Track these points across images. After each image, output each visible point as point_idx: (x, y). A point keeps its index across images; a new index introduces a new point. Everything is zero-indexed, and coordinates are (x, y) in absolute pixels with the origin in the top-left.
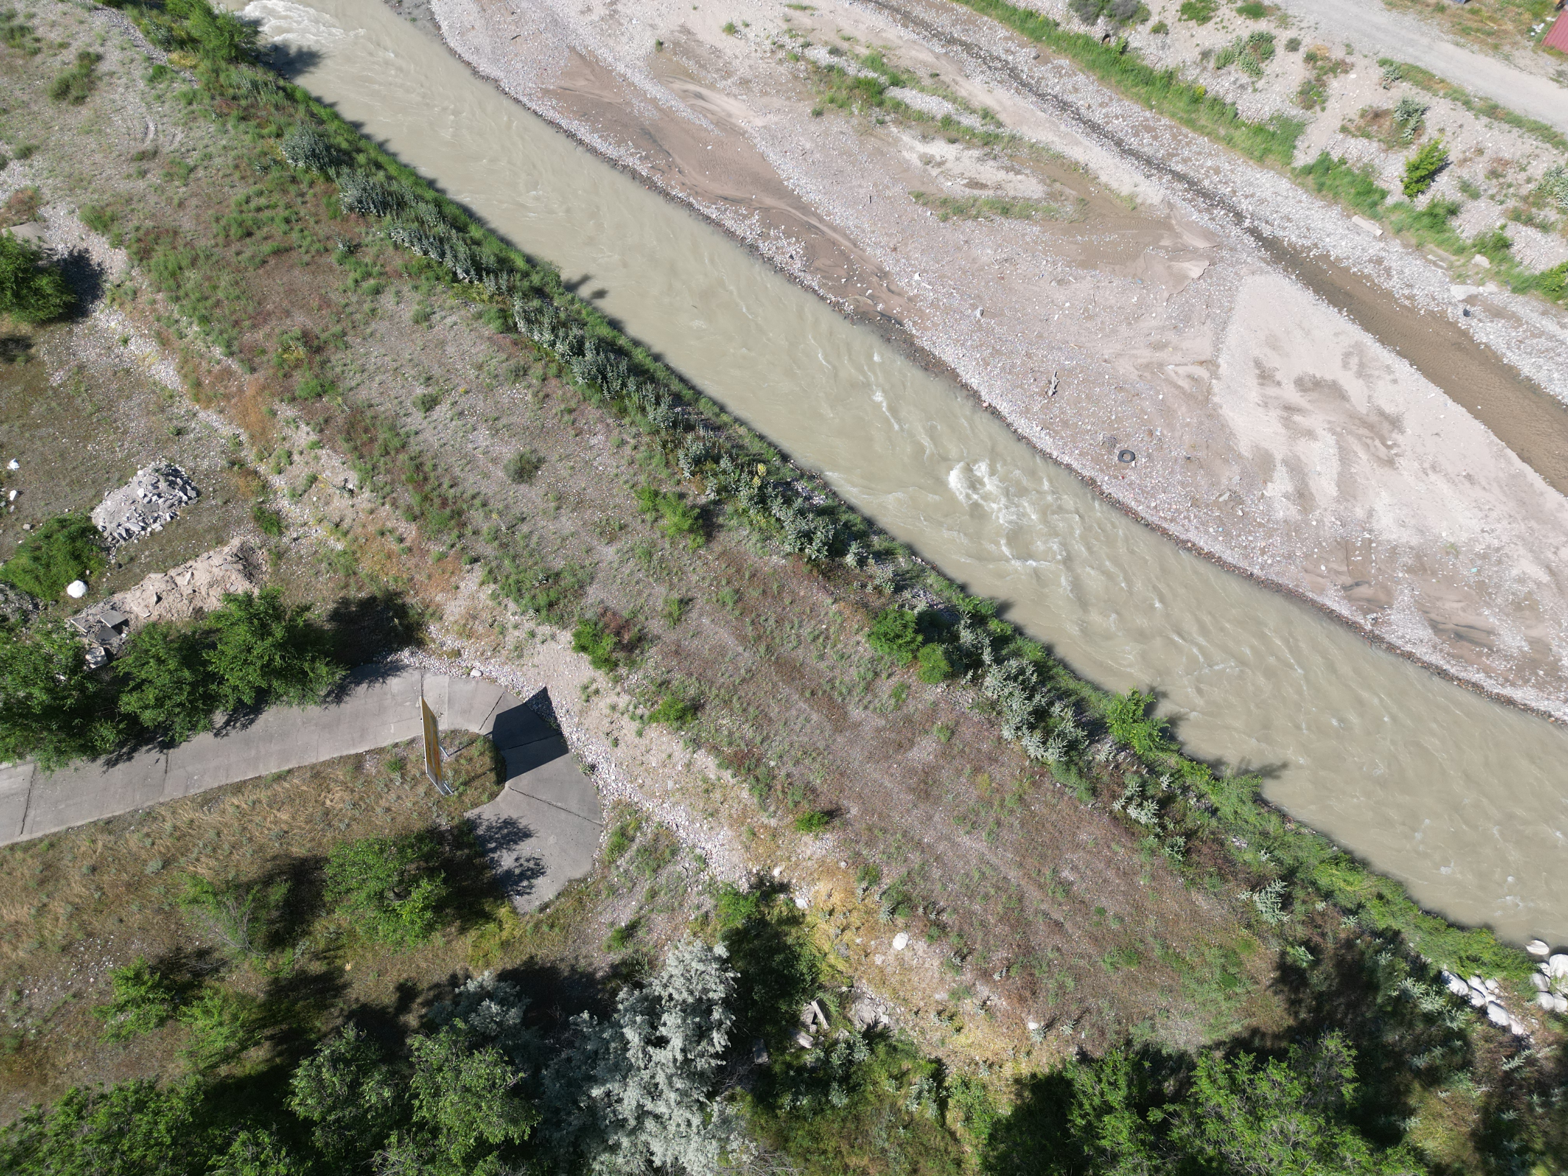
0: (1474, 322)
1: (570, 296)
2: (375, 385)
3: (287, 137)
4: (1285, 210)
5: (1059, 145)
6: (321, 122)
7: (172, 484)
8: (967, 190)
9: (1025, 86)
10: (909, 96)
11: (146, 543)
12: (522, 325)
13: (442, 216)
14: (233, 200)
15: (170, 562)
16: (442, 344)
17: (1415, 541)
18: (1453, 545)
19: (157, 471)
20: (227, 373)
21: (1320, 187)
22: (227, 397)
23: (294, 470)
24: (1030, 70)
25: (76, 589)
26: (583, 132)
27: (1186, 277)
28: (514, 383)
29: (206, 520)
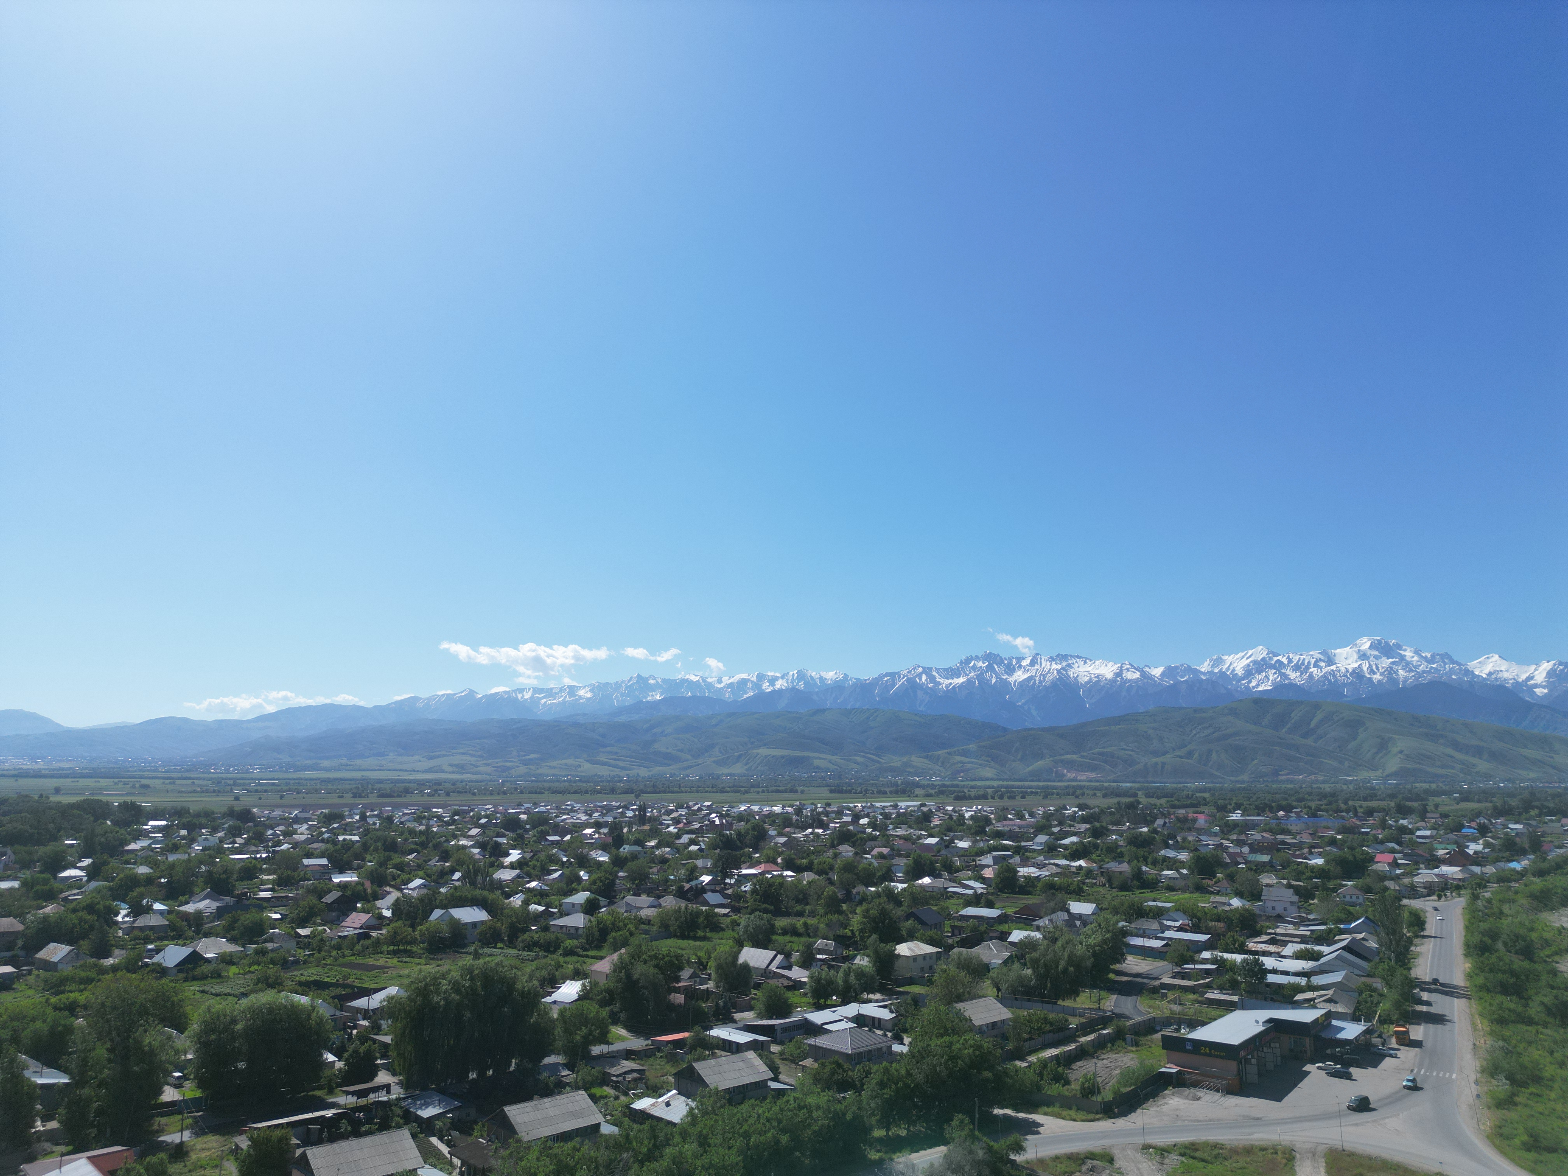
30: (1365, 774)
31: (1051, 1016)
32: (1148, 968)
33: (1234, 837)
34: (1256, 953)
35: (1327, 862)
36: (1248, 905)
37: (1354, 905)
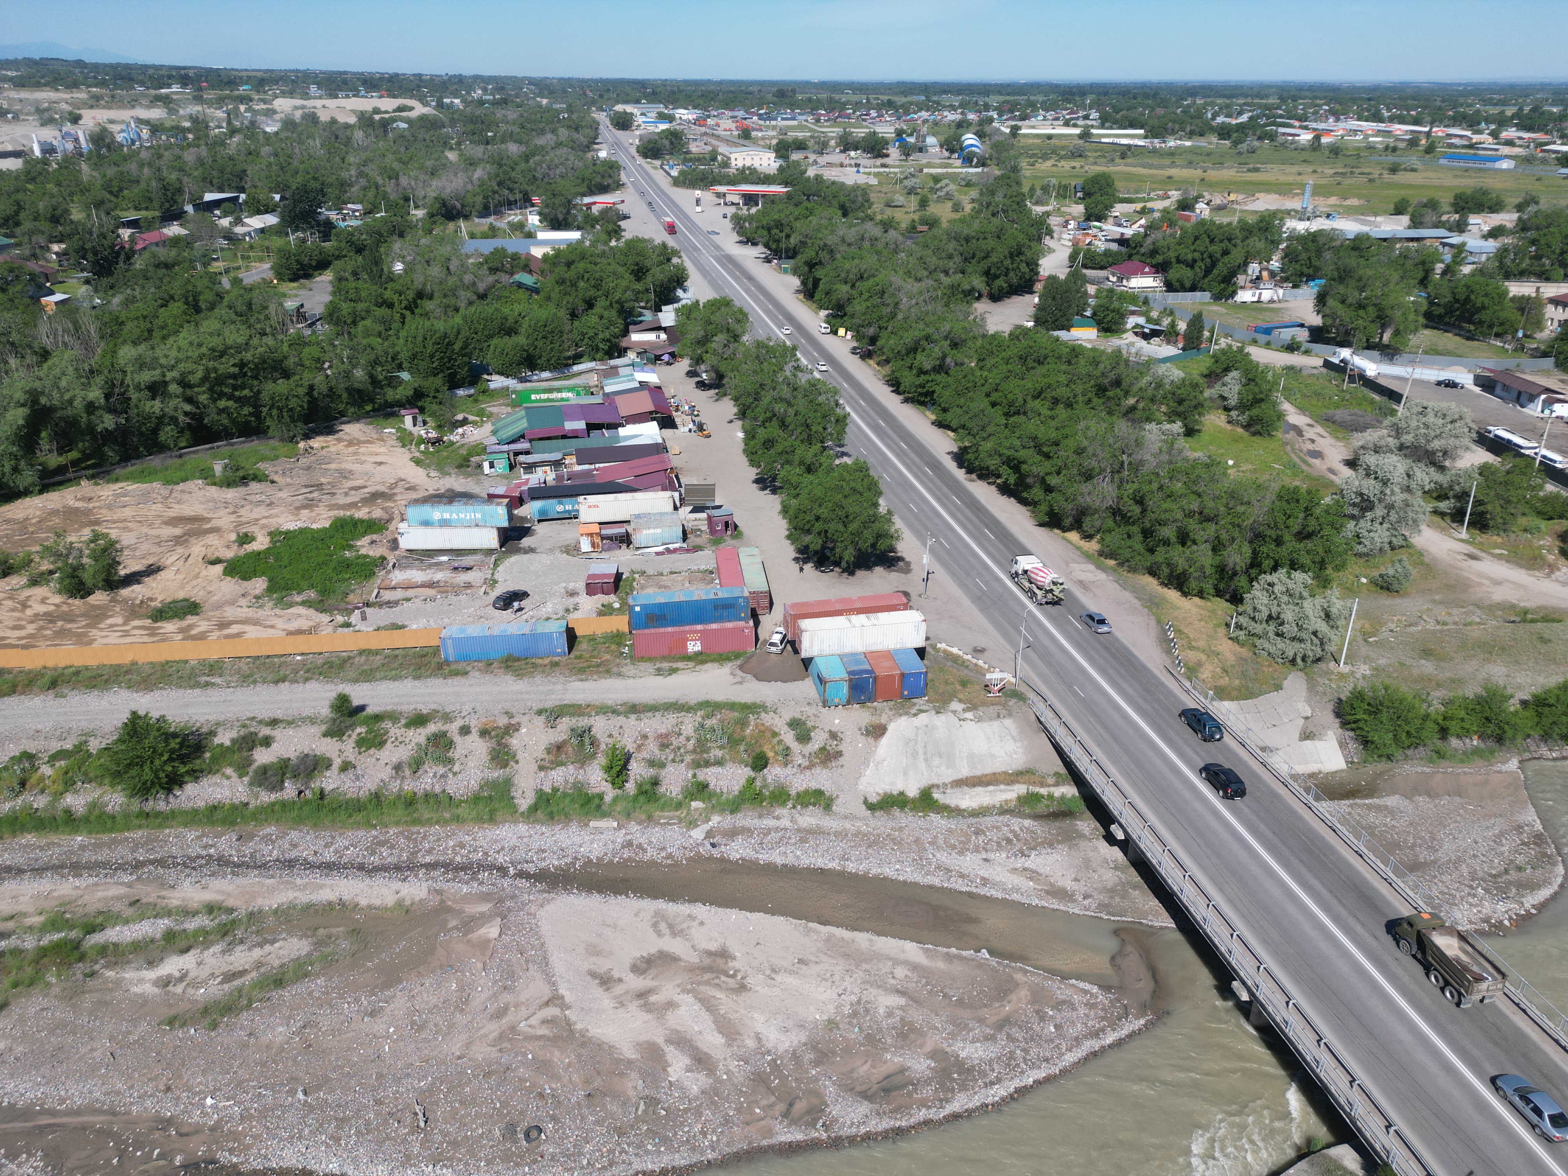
0: (723, 848)
4: (535, 846)
5: (304, 898)
8: (226, 986)
9: (239, 867)
10: (114, 934)
17: (803, 1037)
18: (830, 1021)
21: (551, 816)
24: (238, 851)
27: (488, 941)
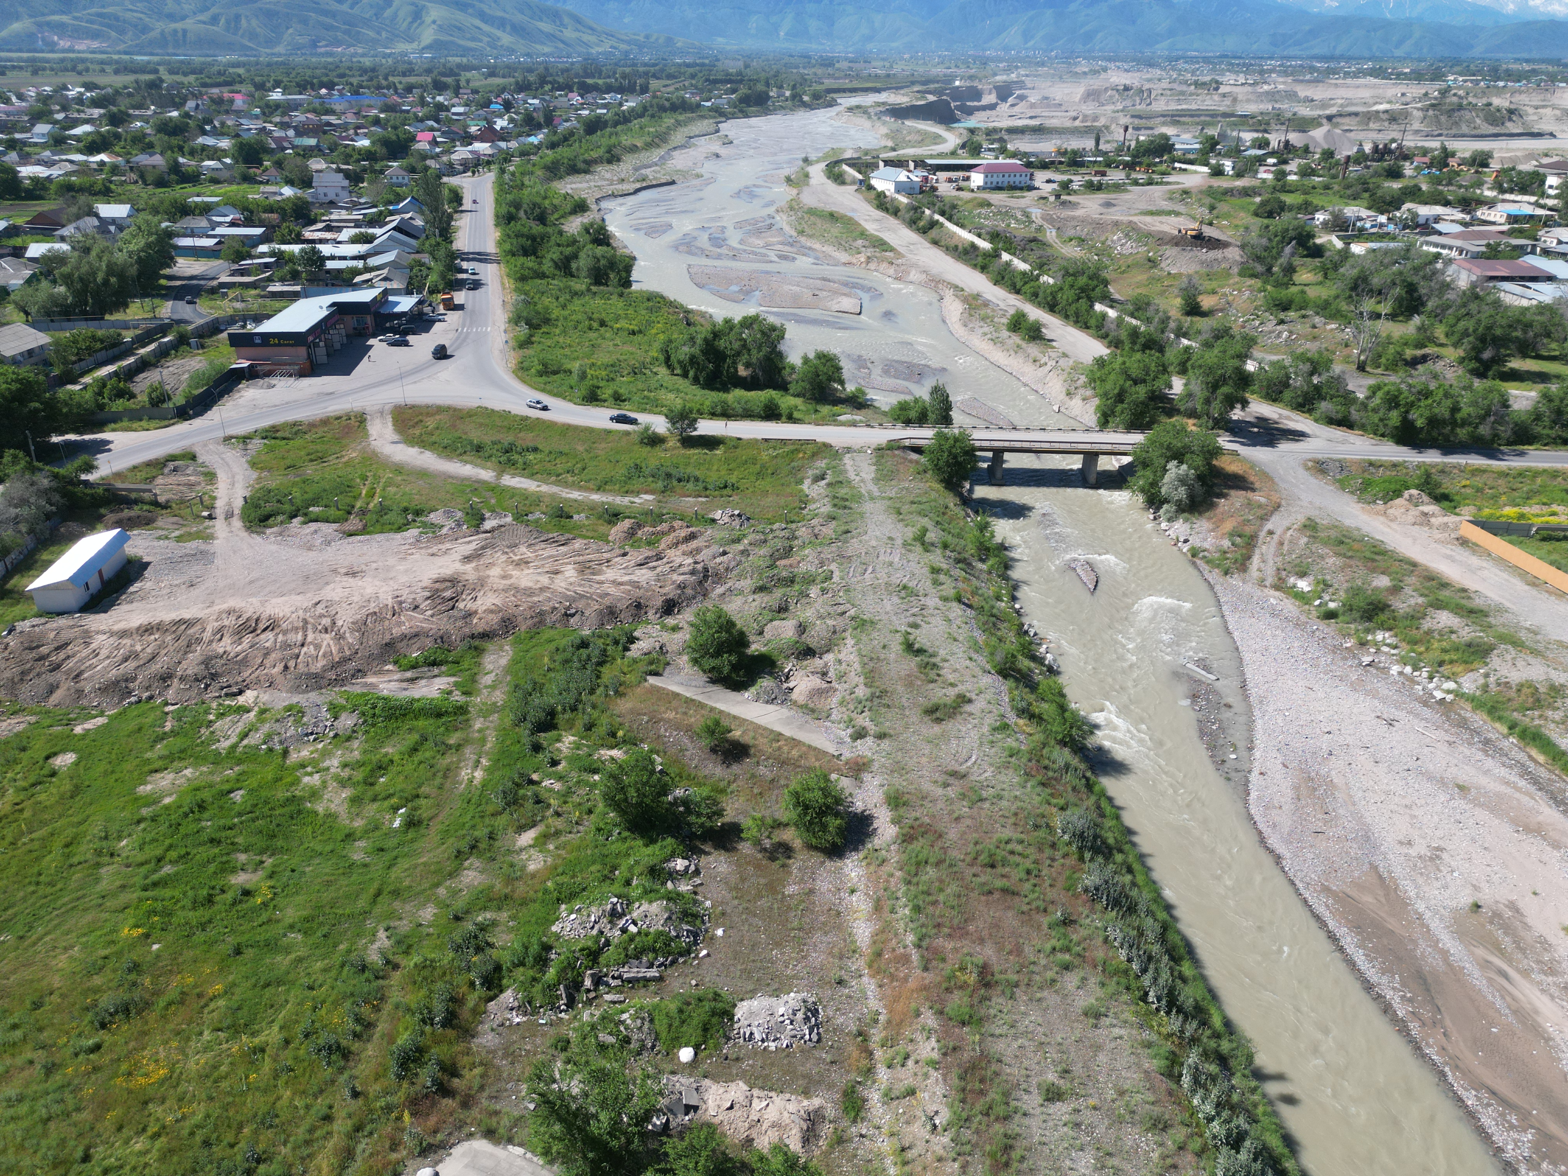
1: (1253, 1084)
2: (1015, 1045)
3: (1068, 812)
6: (1103, 815)
7: (807, 1019)
11: (756, 1054)
12: (1186, 1081)
13: (1162, 938)
14: (996, 836)
15: (760, 1082)
16: (1098, 1048)
19: (804, 1001)
20: (905, 959)
22: (892, 977)
23: (900, 1072)
25: (686, 1054)
26: (1349, 941)
28: (1148, 1130)
29: (810, 1067)
30: (401, 47)
31: (100, 333)
32: (203, 268)
33: (277, 119)
34: (313, 241)
35: (373, 143)
36: (299, 193)
37: (400, 185)
